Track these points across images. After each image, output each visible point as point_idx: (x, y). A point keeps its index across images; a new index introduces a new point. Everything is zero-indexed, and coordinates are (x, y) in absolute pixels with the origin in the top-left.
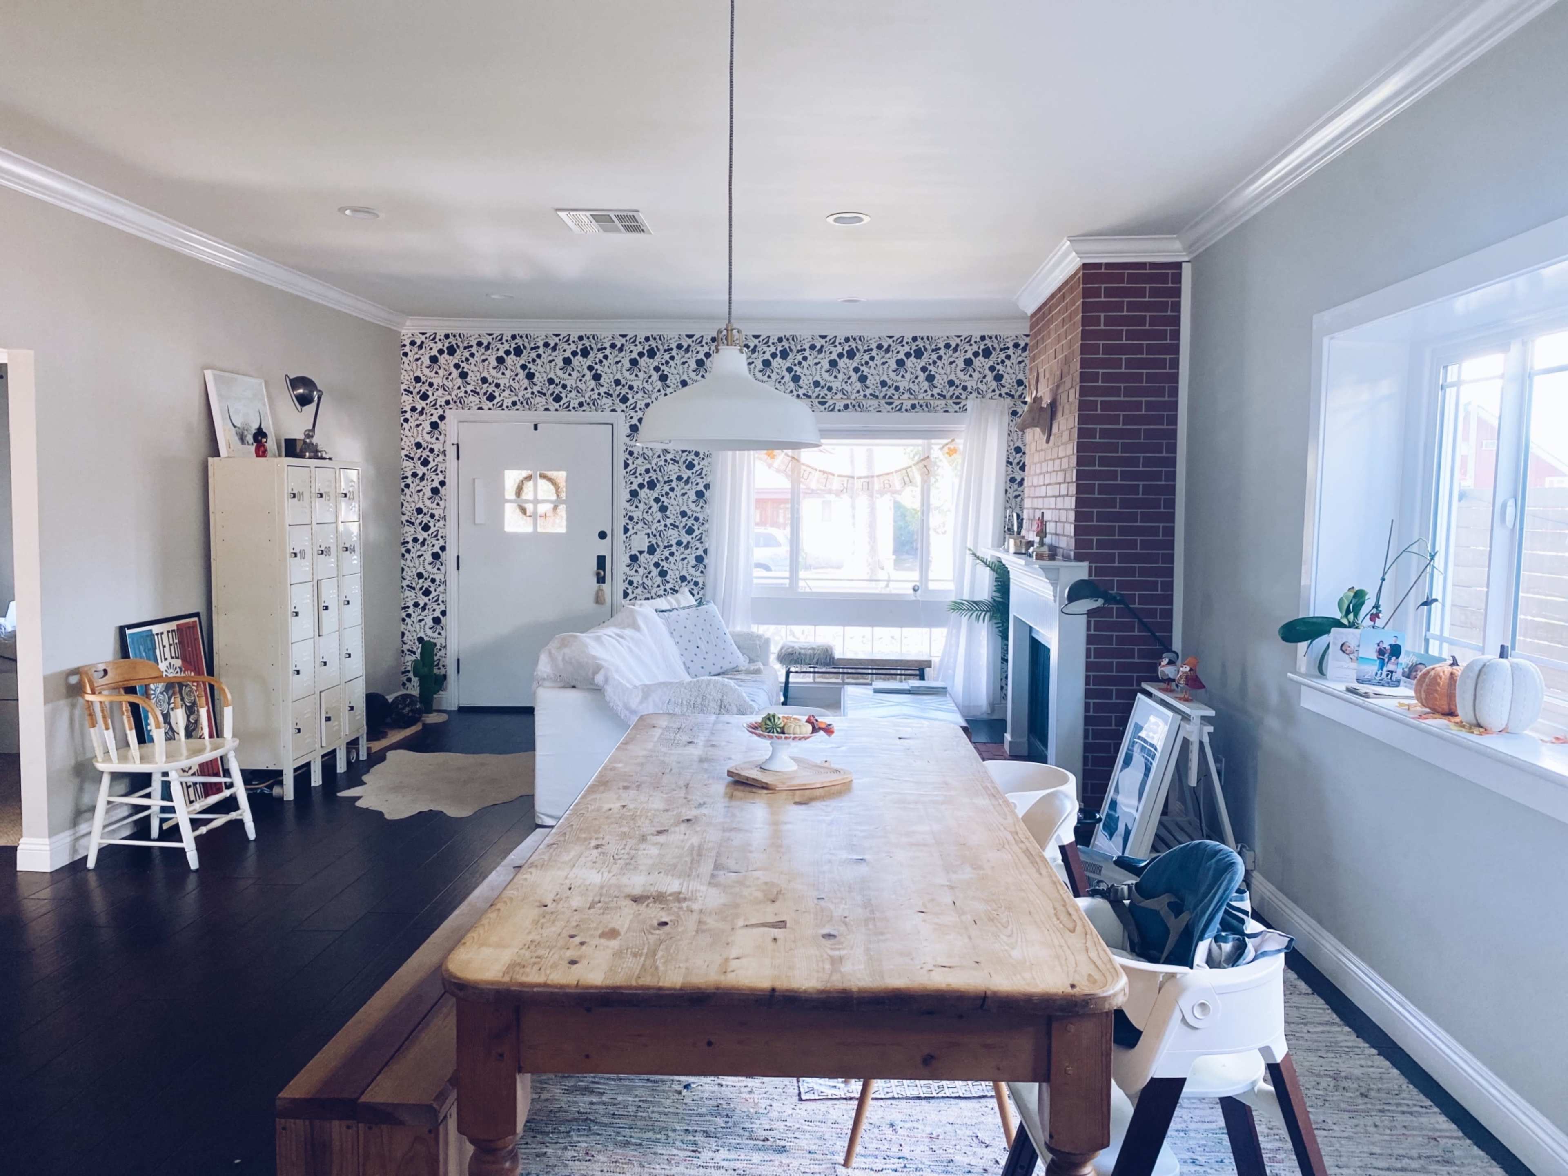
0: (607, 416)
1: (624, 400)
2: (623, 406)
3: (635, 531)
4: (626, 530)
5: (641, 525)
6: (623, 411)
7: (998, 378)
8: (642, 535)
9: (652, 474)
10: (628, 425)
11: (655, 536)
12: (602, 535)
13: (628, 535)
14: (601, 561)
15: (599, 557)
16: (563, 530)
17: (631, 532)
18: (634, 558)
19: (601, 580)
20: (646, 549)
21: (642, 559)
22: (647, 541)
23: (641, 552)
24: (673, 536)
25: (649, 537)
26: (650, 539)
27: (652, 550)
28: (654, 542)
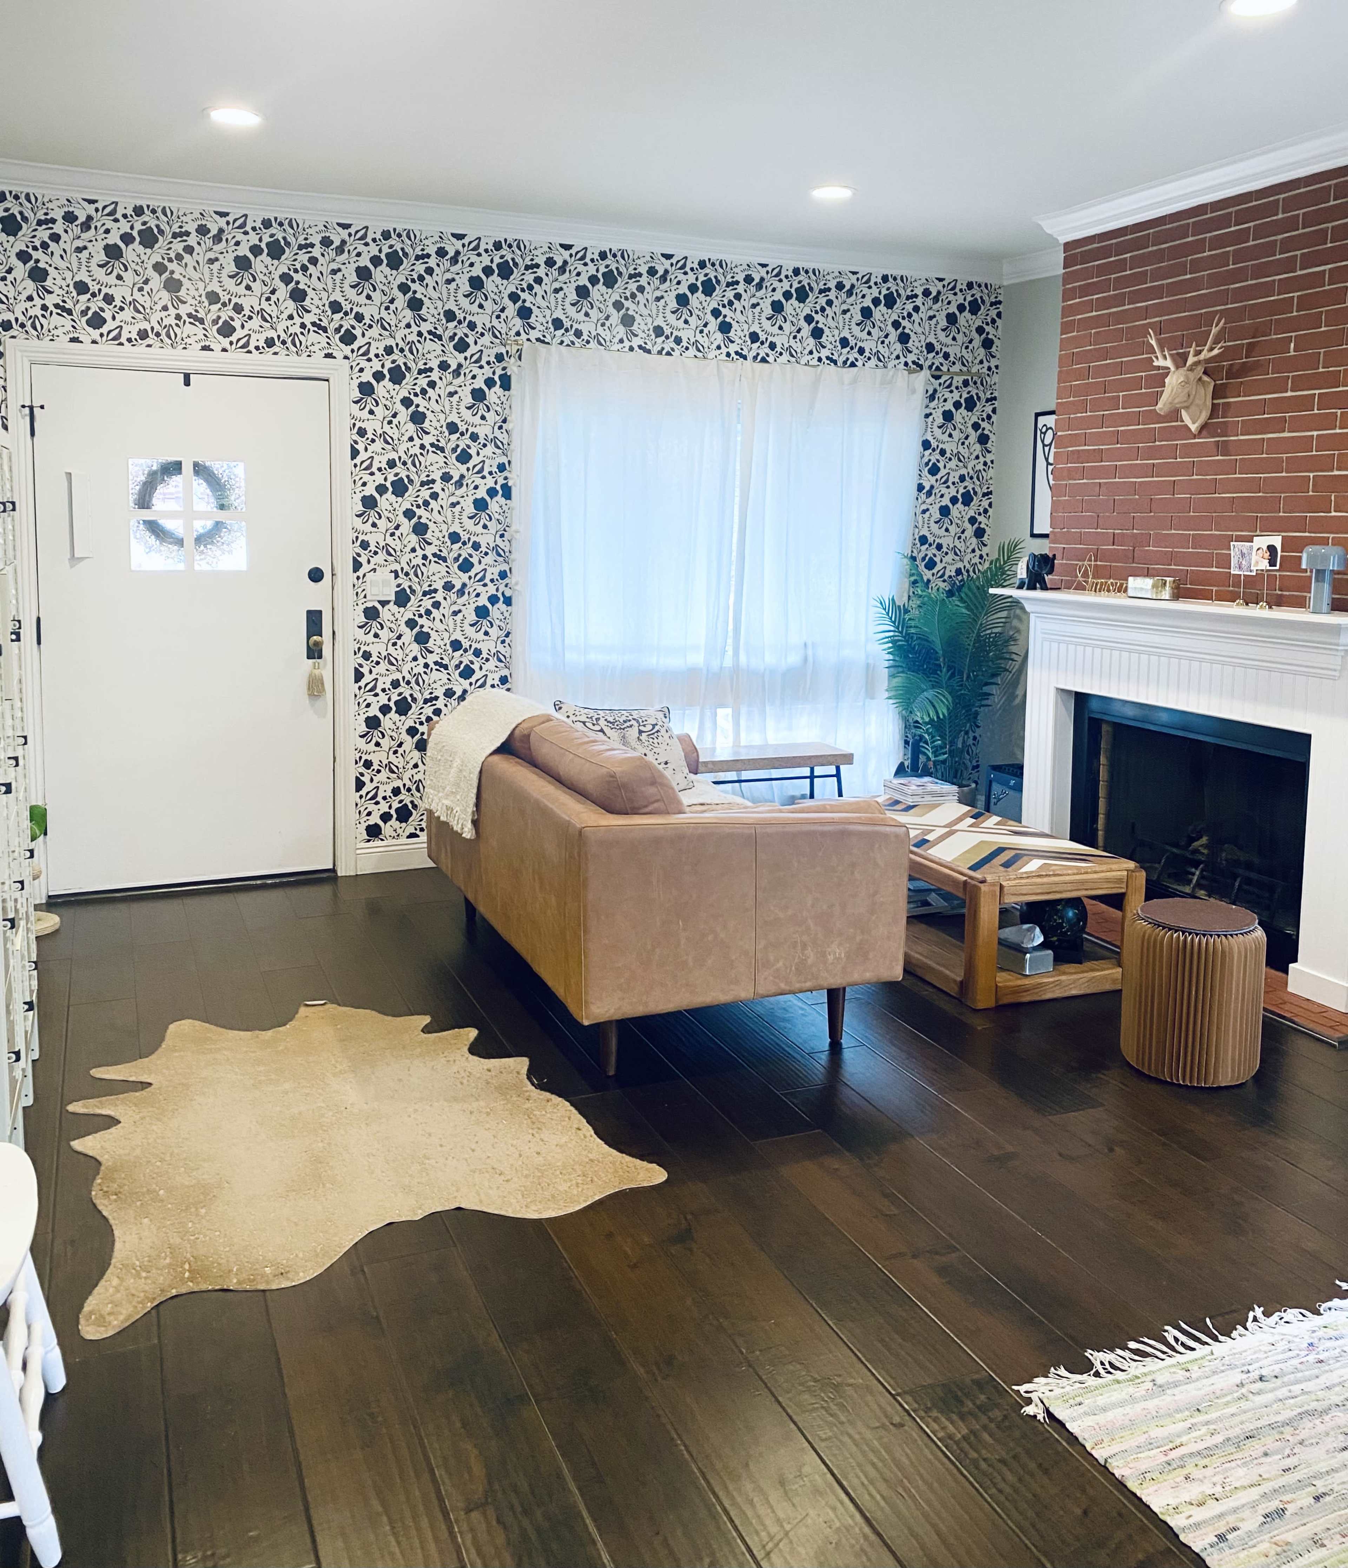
0: (317, 365)
1: (348, 338)
2: (347, 350)
3: (372, 566)
4: (357, 566)
5: (382, 556)
6: (346, 358)
7: (904, 339)
8: (384, 574)
9: (399, 469)
10: (356, 382)
11: (407, 574)
12: (316, 575)
13: (360, 573)
14: (314, 620)
15: (309, 613)
16: (243, 566)
17: (365, 568)
18: (371, 614)
19: (314, 652)
20: (393, 598)
21: (385, 614)
22: (395, 583)
23: (384, 603)
24: (437, 574)
25: (397, 576)
26: (399, 581)
27: (402, 599)
28: (406, 585)
